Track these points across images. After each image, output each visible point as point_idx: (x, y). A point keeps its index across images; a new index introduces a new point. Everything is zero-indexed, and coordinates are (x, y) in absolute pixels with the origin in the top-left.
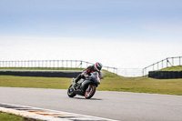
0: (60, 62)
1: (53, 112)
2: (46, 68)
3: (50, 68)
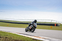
0: (45, 20)
1: (42, 37)
2: (40, 22)
3: (41, 22)
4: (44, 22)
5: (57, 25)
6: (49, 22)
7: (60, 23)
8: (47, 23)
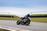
4: (3, 15)
5: (13, 17)
6: (7, 14)
7: (15, 15)
8: (5, 15)
